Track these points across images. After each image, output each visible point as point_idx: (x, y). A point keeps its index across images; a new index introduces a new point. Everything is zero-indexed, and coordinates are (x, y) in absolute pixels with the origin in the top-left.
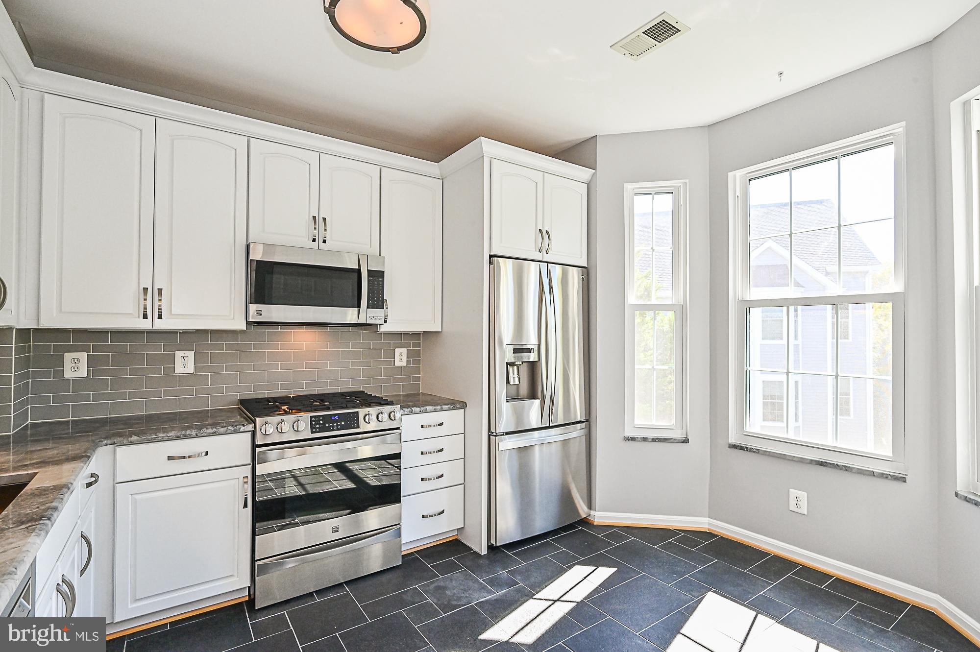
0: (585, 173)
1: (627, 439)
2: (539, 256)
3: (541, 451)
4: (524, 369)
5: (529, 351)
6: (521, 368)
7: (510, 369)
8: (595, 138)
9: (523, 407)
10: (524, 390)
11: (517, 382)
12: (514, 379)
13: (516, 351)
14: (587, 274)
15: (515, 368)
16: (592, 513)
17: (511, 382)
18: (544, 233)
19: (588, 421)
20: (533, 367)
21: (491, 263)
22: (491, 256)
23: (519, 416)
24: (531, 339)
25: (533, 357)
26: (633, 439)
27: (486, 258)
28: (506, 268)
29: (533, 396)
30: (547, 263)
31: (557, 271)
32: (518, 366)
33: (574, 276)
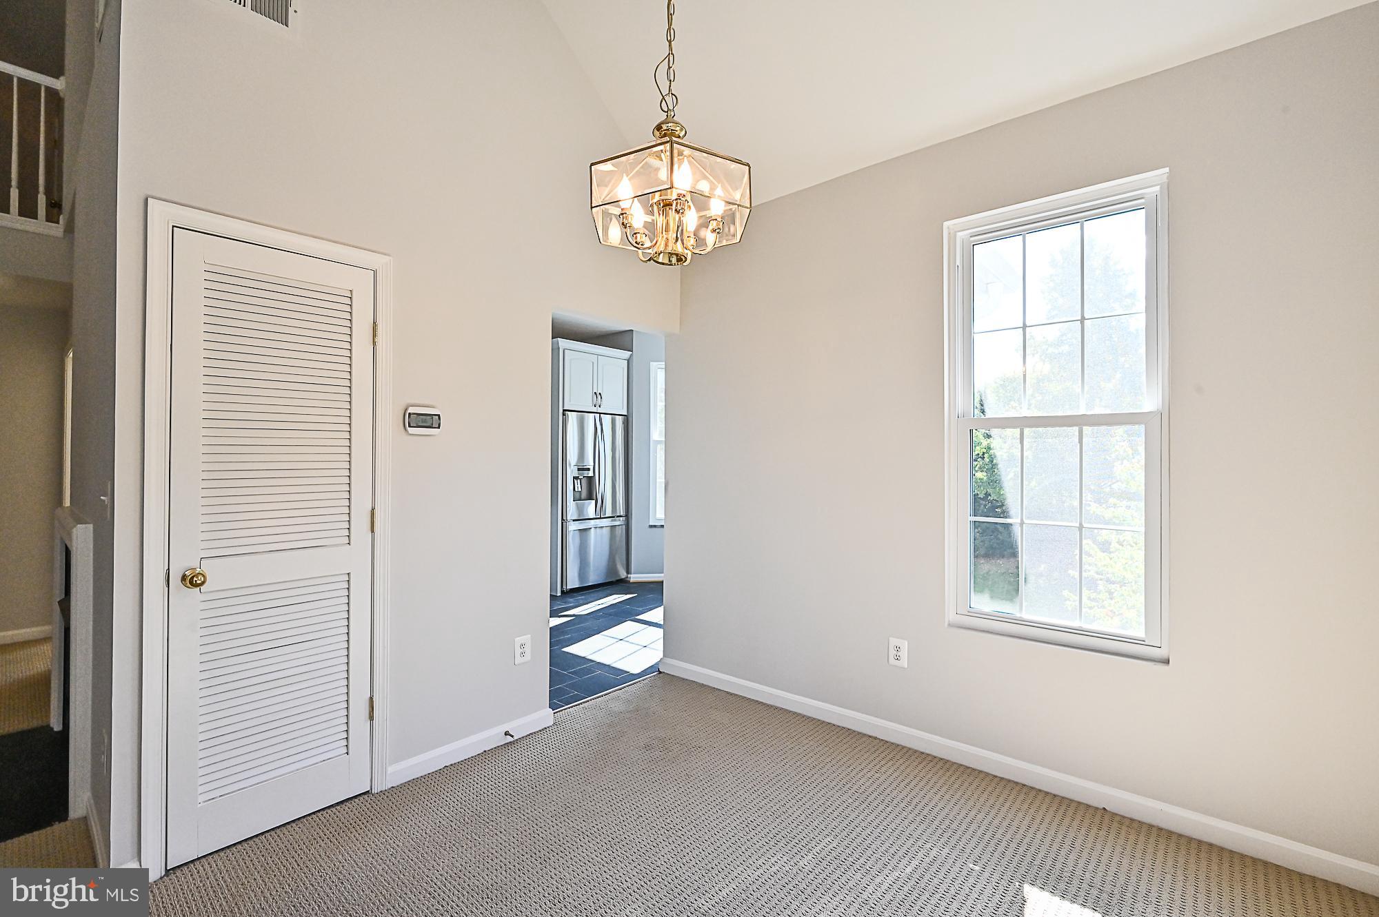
0: (627, 354)
1: (651, 526)
2: (594, 410)
3: (596, 533)
4: (584, 481)
5: (589, 469)
6: (583, 481)
7: (576, 481)
8: (630, 332)
9: (583, 505)
10: (584, 495)
11: (580, 490)
12: (578, 488)
13: (579, 470)
14: (627, 420)
15: (579, 481)
16: (629, 576)
17: (576, 490)
18: (598, 394)
19: (628, 515)
20: (590, 480)
21: (564, 415)
22: (564, 410)
23: (580, 510)
24: (589, 463)
25: (591, 474)
26: (655, 526)
27: (561, 411)
28: (572, 417)
29: (590, 497)
30: (600, 413)
31: (607, 420)
32: (580, 479)
33: (619, 420)
